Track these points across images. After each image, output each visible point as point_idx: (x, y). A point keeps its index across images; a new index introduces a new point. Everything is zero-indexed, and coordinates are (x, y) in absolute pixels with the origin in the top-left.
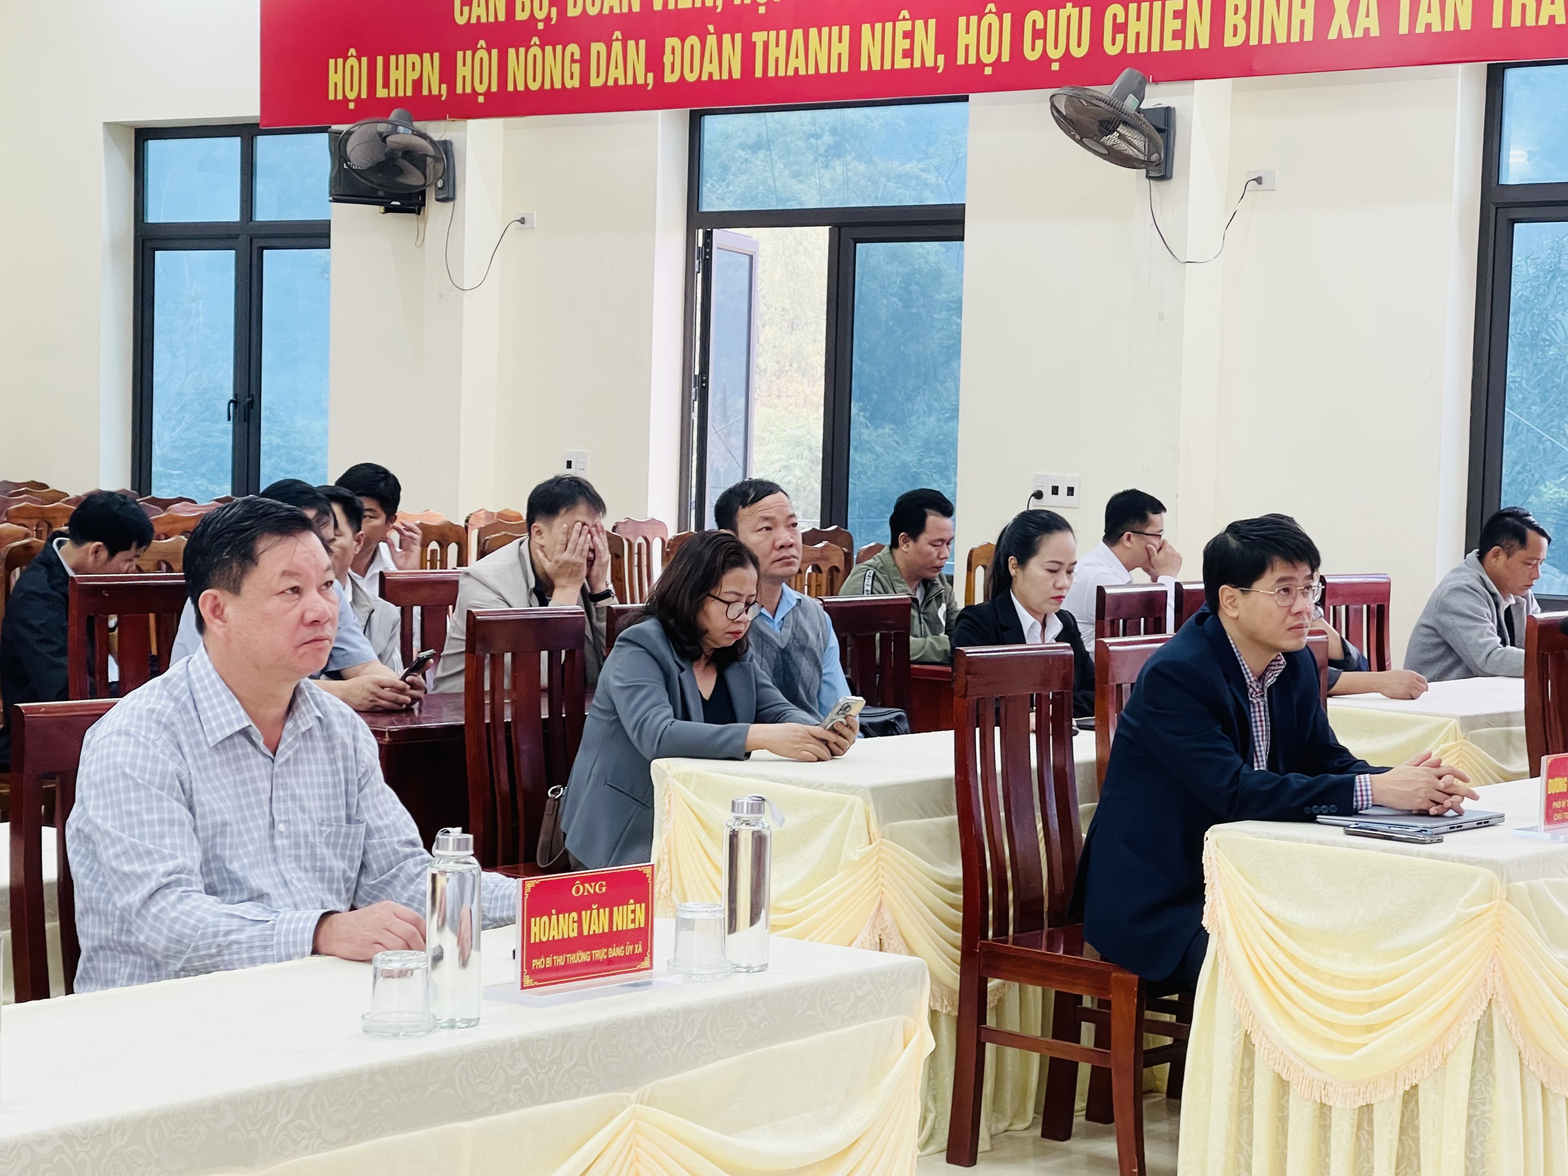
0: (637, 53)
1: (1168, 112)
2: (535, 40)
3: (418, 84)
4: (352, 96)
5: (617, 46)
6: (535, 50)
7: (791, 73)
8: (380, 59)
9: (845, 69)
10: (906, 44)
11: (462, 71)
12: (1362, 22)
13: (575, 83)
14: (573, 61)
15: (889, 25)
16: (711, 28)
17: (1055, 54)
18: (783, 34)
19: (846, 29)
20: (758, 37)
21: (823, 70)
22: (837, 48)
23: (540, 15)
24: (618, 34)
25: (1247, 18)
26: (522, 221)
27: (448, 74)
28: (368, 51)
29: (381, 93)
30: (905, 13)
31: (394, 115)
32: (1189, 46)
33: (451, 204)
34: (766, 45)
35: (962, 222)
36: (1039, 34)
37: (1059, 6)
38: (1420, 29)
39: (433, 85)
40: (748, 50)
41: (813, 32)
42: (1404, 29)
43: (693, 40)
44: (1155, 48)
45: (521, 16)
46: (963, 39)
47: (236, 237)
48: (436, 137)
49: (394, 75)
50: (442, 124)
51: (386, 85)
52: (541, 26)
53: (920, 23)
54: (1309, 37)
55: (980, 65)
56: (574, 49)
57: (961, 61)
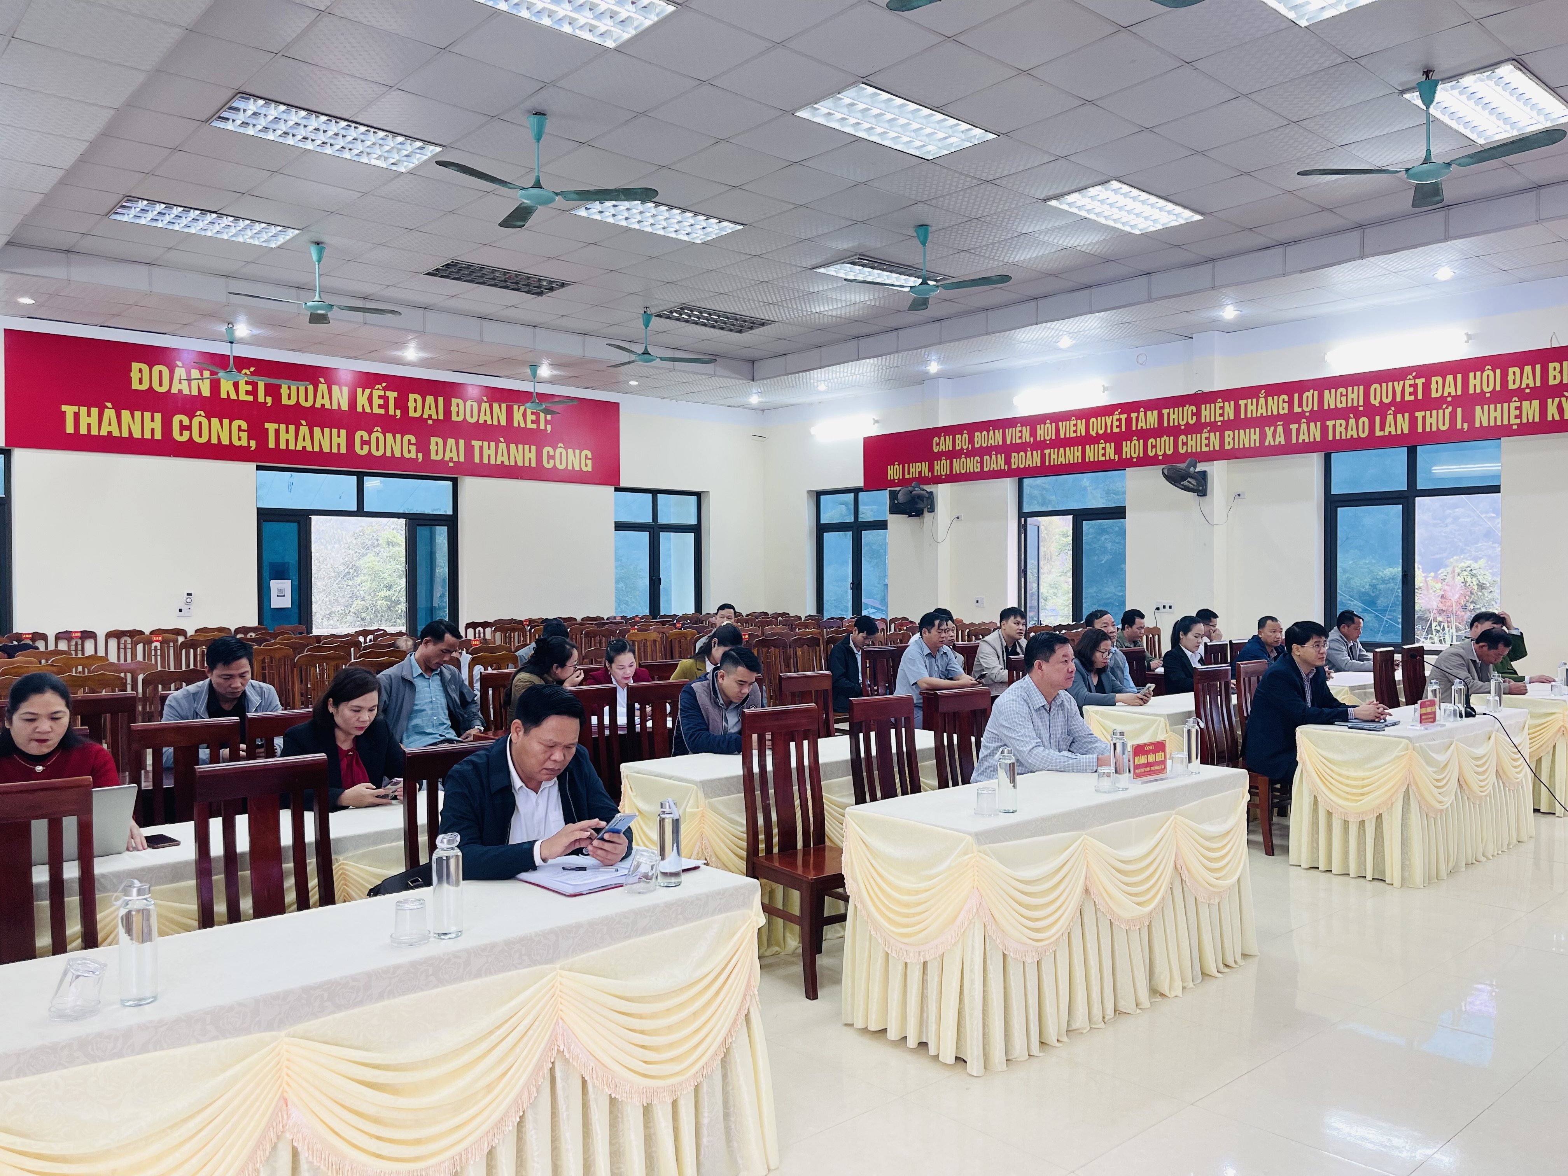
0: (1001, 459)
1: (1204, 474)
2: (963, 456)
3: (920, 473)
4: (896, 478)
5: (994, 457)
6: (963, 459)
7: (1059, 463)
8: (906, 465)
9: (1080, 461)
10: (1103, 452)
11: (936, 468)
12: (1278, 439)
13: (979, 470)
14: (977, 462)
15: (1096, 446)
16: (1029, 449)
17: (1159, 453)
18: (1056, 450)
19: (1080, 447)
20: (1047, 452)
21: (1072, 462)
22: (1076, 454)
23: (965, 447)
24: (994, 453)
25: (1233, 439)
26: (958, 518)
27: (931, 469)
28: (902, 463)
29: (907, 476)
30: (1102, 441)
31: (913, 484)
32: (1212, 449)
33: (932, 514)
34: (1050, 454)
35: (1125, 513)
36: (1154, 447)
37: (1161, 437)
38: (1300, 441)
39: (926, 472)
40: (1043, 456)
41: (1067, 449)
42: (1294, 441)
43: (1022, 453)
44: (1199, 450)
45: (958, 448)
46: (1124, 449)
47: (853, 527)
48: (929, 490)
49: (912, 470)
50: (929, 486)
51: (909, 473)
52: (965, 451)
53: (1108, 445)
54: (1257, 445)
55: (1132, 458)
56: (978, 458)
57: (1124, 457)
